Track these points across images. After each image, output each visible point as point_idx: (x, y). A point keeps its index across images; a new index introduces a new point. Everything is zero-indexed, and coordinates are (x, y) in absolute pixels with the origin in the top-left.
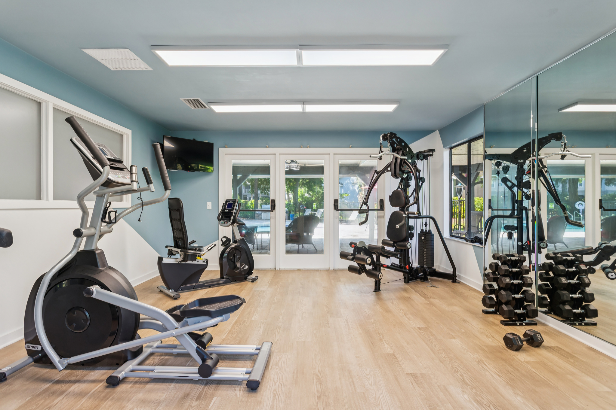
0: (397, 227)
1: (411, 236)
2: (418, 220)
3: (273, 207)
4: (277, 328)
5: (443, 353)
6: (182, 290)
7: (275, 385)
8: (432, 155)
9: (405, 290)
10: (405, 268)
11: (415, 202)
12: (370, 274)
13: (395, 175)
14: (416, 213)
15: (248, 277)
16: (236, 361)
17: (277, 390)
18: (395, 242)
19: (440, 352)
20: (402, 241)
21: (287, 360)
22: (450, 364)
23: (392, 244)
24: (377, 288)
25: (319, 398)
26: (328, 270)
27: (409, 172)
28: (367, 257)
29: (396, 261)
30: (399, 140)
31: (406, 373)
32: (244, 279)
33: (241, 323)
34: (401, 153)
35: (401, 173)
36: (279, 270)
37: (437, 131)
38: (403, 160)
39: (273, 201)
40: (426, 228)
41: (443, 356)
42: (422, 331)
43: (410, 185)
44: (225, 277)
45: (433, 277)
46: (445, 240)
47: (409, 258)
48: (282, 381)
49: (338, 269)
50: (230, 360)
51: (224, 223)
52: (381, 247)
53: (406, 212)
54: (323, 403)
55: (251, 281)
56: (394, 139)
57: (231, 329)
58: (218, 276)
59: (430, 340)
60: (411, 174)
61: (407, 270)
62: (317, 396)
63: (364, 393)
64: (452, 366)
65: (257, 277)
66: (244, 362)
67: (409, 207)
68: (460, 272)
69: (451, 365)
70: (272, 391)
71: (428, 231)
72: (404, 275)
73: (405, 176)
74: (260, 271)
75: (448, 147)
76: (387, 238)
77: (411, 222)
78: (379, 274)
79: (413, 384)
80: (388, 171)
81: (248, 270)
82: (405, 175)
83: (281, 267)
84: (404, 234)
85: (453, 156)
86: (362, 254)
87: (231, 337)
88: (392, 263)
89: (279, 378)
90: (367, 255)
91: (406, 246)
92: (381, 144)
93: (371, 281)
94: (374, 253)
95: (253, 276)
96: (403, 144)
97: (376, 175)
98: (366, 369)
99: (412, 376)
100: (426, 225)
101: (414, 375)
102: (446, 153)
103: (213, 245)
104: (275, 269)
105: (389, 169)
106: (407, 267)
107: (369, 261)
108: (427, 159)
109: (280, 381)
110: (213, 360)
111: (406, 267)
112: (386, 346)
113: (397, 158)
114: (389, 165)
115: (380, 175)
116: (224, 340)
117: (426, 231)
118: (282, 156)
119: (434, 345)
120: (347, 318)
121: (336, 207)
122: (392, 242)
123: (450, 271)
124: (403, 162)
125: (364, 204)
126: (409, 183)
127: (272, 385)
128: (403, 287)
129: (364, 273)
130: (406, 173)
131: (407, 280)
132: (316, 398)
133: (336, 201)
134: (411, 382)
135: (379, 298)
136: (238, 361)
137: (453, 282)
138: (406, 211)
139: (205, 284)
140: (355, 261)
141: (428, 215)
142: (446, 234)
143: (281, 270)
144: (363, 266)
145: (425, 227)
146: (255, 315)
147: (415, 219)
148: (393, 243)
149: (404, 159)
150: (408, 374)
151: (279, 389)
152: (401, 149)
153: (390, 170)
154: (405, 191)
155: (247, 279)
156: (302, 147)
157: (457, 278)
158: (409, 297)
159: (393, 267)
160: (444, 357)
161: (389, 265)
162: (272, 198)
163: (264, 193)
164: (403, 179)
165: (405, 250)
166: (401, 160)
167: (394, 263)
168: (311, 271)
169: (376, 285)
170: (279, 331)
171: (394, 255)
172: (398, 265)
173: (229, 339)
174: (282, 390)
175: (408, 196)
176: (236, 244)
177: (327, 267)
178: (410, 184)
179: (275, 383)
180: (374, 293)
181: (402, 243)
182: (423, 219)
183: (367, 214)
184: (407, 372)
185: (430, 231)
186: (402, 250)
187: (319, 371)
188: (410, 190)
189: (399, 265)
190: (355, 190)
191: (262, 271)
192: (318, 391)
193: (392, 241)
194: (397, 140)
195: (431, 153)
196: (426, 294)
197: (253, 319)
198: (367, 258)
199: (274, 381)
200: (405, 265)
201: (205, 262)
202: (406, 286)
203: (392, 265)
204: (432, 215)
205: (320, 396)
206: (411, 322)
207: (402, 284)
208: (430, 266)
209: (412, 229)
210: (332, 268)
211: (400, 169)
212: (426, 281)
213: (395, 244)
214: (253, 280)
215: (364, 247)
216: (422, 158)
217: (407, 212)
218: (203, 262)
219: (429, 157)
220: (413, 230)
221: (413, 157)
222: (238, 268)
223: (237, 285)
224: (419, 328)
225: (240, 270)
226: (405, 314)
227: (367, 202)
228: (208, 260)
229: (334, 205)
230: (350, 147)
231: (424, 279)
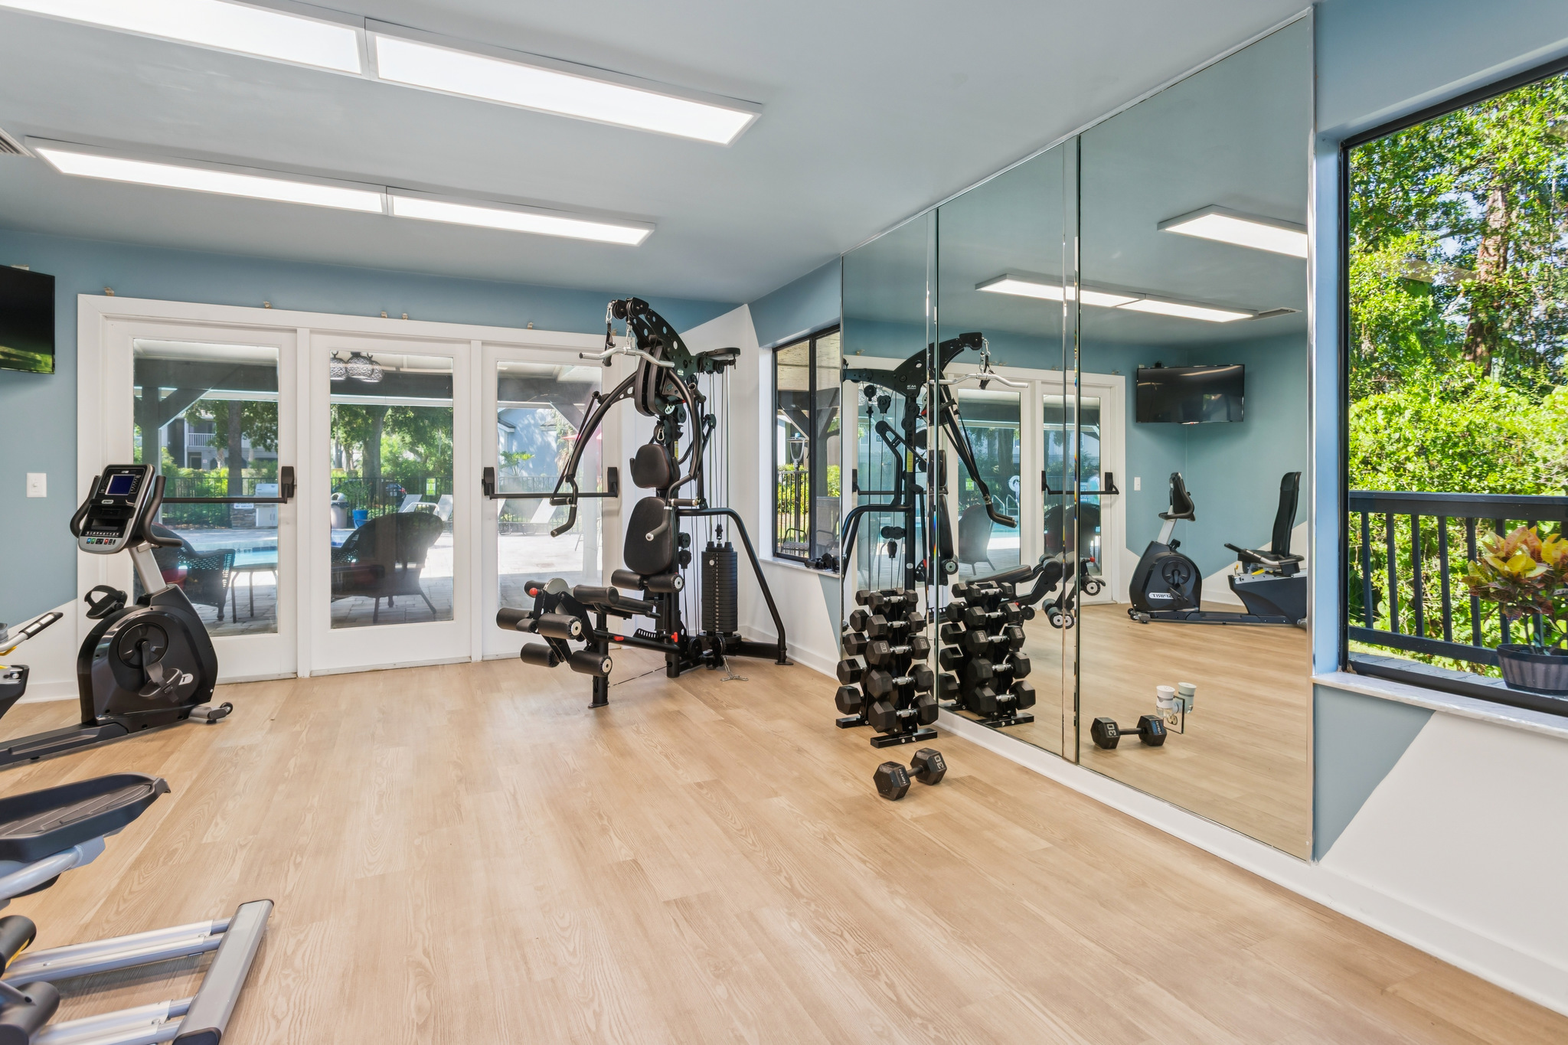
0: (649, 538)
1: (685, 559)
2: (701, 518)
3: (289, 490)
4: (294, 854)
5: (752, 835)
7: (278, 1027)
8: (732, 363)
9: (669, 695)
10: (670, 641)
11: (692, 475)
12: (579, 662)
13: (644, 407)
14: (694, 501)
15: (195, 711)
16: (133, 988)
18: (644, 577)
19: (743, 833)
20: (662, 573)
21: (322, 942)
22: (764, 857)
23: (638, 582)
24: (600, 697)
25: (422, 1028)
26: (465, 664)
27: (678, 401)
28: (572, 618)
29: (648, 624)
30: (654, 319)
31: (664, 902)
32: (180, 717)
33: (162, 859)
34: (659, 351)
35: (658, 401)
36: (307, 675)
37: (746, 306)
38: (665, 370)
39: (289, 472)
40: (719, 539)
41: (751, 842)
42: (705, 791)
43: (682, 434)
44: (99, 719)
45: (735, 655)
46: (762, 567)
47: (679, 613)
48: (302, 1008)
49: (495, 658)
50: (109, 989)
51: (99, 542)
52: (607, 591)
53: (669, 500)
54: (433, 1039)
55: (206, 720)
56: (642, 317)
57: (119, 884)
58: (75, 718)
59: (722, 809)
60: (685, 405)
61: (676, 644)
62: (417, 1024)
63: (553, 980)
64: (769, 862)
65: (229, 705)
66: (165, 981)
67: (678, 487)
68: (793, 639)
69: (766, 859)
71: (723, 546)
72: (667, 658)
73: (670, 410)
74: (241, 687)
75: (770, 345)
76: (625, 568)
77: (686, 525)
78: (603, 662)
79: (678, 926)
80: (627, 396)
81: (194, 689)
82: (668, 407)
83: (313, 669)
84: (667, 555)
85: (779, 367)
86: (557, 611)
87: (118, 913)
88: (638, 630)
89: (291, 1004)
90: (571, 614)
91: (671, 585)
92: (609, 325)
93: (584, 681)
94: (592, 608)
95: (214, 704)
96: (665, 330)
97: (597, 405)
98: (561, 915)
99: (678, 907)
100: (719, 530)
101: (682, 904)
102: (765, 359)
103: (51, 617)
104: (294, 676)
105: (630, 391)
106: (675, 636)
107: (577, 628)
108: (722, 372)
109: (296, 1011)
110: (34, 1005)
111: (672, 636)
112: (617, 842)
113: (649, 365)
114: (631, 381)
115: (608, 406)
116: (86, 927)
117: (719, 545)
119: (731, 819)
120: (515, 789)
121: (489, 487)
122: (638, 577)
123: (773, 638)
124: (663, 375)
125: (567, 481)
126: (679, 427)
127: (265, 1033)
128: (663, 687)
129: (565, 662)
130: (671, 403)
131: (674, 670)
132: (413, 1029)
133: (489, 473)
134: (674, 920)
135: (604, 724)
136: (141, 987)
137: (778, 663)
138: (671, 498)
139: (14, 753)
140: (538, 633)
141: (724, 506)
142: (764, 553)
143: (314, 678)
144: (563, 644)
145: (718, 535)
146: (217, 824)
147: (694, 517)
148: (640, 580)
149: (668, 368)
150: (667, 903)
151: (292, 1035)
152: (659, 343)
153: (633, 395)
154: (671, 448)
155: (190, 718)
156: (385, 317)
157: (787, 654)
158: (679, 712)
159: (640, 640)
160: (754, 844)
161: (631, 634)
162: (283, 461)
163: (265, 446)
164: (663, 417)
165: (669, 595)
166: (660, 369)
167: (641, 630)
168: (413, 671)
169: (596, 690)
170: (299, 859)
171: (643, 610)
172: (651, 633)
173: (108, 921)
174: (302, 1037)
175: (676, 459)
176: (147, 610)
177: (461, 654)
178: (682, 430)
179: (278, 1022)
180: (592, 711)
181: (661, 578)
182: (713, 516)
183: (573, 506)
184: (666, 900)
185: (728, 544)
186: (661, 596)
187: (426, 953)
188: (682, 446)
189: (654, 634)
190: (549, 445)
191: (249, 686)
192: (419, 1009)
193: (637, 574)
194: (650, 320)
195: (730, 358)
196: (717, 700)
197: (207, 839)
198: (572, 622)
199: (274, 1017)
200: (670, 632)
201: (16, 676)
202: (673, 684)
203: (637, 634)
204: (732, 507)
205: (426, 1022)
206: (680, 772)
207: (662, 680)
208: (729, 631)
209: (686, 541)
210: (477, 657)
211: (658, 394)
212: (719, 667)
213: (645, 582)
214: (212, 719)
215: (564, 593)
216: (711, 368)
217: (673, 500)
218: (6, 677)
219: (725, 367)
220: (688, 546)
221: (689, 364)
222: (156, 686)
223: (152, 740)
224: (699, 785)
225: (162, 691)
226: (666, 756)
227: (573, 475)
228: (28, 671)
229: (484, 482)
230: (530, 328)
231: (716, 663)
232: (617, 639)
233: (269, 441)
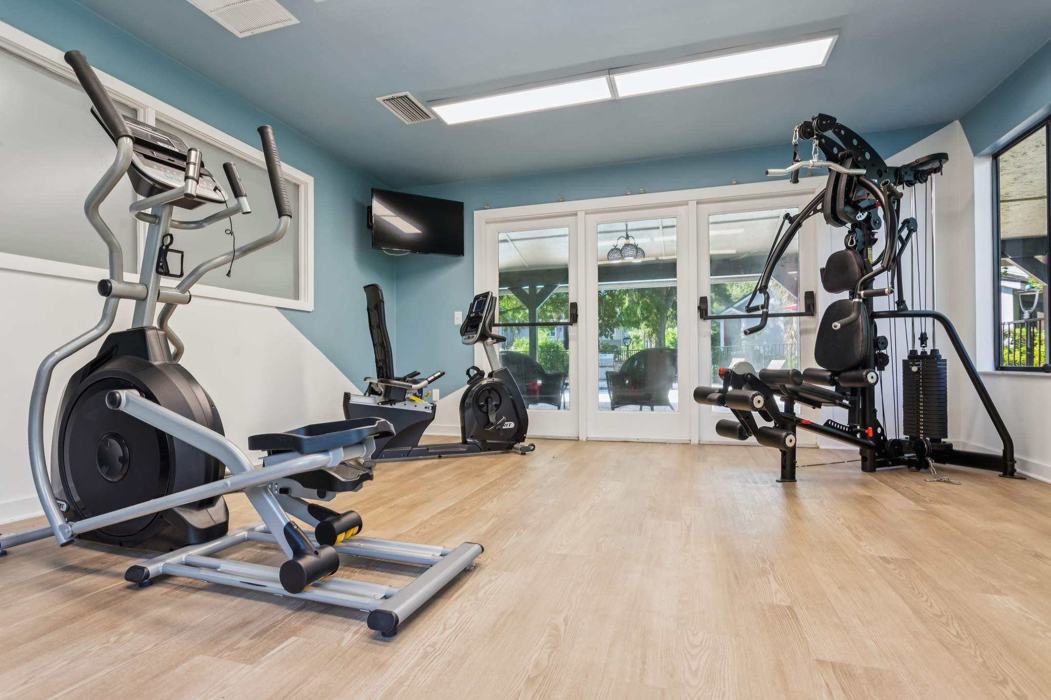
0: (836, 327)
1: (882, 362)
2: (900, 321)
3: (574, 318)
4: (521, 527)
5: (956, 625)
6: (386, 457)
7: (442, 633)
8: (936, 170)
9: (864, 484)
10: (864, 436)
11: (885, 266)
12: (765, 437)
13: (835, 218)
14: (887, 290)
15: (516, 446)
16: (393, 575)
17: (438, 646)
18: (835, 373)
19: (944, 620)
20: (856, 367)
21: (503, 586)
22: (976, 656)
23: (829, 378)
24: (788, 473)
25: (531, 681)
26: (686, 444)
27: (873, 207)
28: (754, 392)
29: (840, 415)
30: (843, 132)
31: (818, 660)
32: (508, 448)
33: (455, 512)
34: (849, 162)
35: (849, 209)
36: (585, 439)
37: (957, 122)
38: (855, 179)
39: (574, 306)
40: (924, 347)
41: (955, 634)
42: (891, 567)
43: (876, 240)
44: (468, 440)
45: (944, 463)
46: (985, 381)
47: (875, 411)
48: (463, 626)
49: (709, 443)
50: (383, 572)
51: (469, 338)
52: (790, 373)
53: (859, 292)
54: (533, 696)
55: (520, 452)
56: (830, 134)
57: (428, 520)
58: (460, 441)
59: (913, 588)
60: (880, 209)
61: (871, 439)
62: (529, 676)
63: (663, 691)
64: (984, 664)
65: (533, 445)
66: (409, 577)
67: (871, 279)
68: (1026, 452)
69: (980, 660)
70: (427, 644)
71: (929, 353)
72: (861, 453)
73: (861, 217)
74: (548, 441)
75: (988, 150)
76: (815, 365)
77: (883, 327)
78: (786, 436)
79: (831, 693)
80: (816, 211)
81: (515, 432)
82: (860, 214)
83: (589, 436)
84: (860, 347)
86: (743, 389)
87: (417, 533)
88: (828, 421)
89: (459, 621)
90: (754, 389)
91: (863, 380)
92: (796, 145)
93: (773, 455)
94: (778, 392)
95: (526, 444)
96: (855, 142)
97: (787, 225)
98: (695, 632)
99: (834, 672)
100: (923, 338)
101: (842, 671)
102: (982, 169)
103: (439, 374)
104: (577, 439)
105: (819, 207)
106: (870, 431)
107: (759, 402)
108: (926, 181)
109: (459, 627)
110: (319, 557)
111: (866, 431)
112: (774, 586)
113: (838, 175)
114: (821, 198)
115: (799, 225)
116: (399, 536)
117: (924, 353)
118: (589, 216)
119: (926, 601)
120: (691, 523)
121: (703, 312)
122: (829, 374)
123: (997, 449)
124: (854, 183)
125: (760, 293)
126: (873, 234)
127: (433, 633)
128: (857, 477)
129: (753, 436)
130: (863, 211)
131: (869, 465)
132: (523, 679)
133: (703, 300)
134: (827, 685)
135: (791, 495)
136: (397, 576)
137: (1005, 475)
138: (860, 290)
139: (430, 451)
140: (726, 406)
141: (929, 309)
142: (984, 363)
143: (588, 441)
144: (745, 417)
145: (922, 343)
146: (493, 501)
147: (892, 319)
148: (831, 376)
149: (858, 176)
150: (821, 663)
151: (445, 643)
152: (849, 156)
153: (821, 210)
154: (863, 253)
155: (513, 450)
156: (629, 195)
157: (1016, 467)
158: (870, 497)
159: (829, 430)
160: (959, 636)
161: (821, 423)
162: (572, 300)
163: (605, 336)
164: (856, 225)
165: (863, 390)
166: (850, 177)
167: (832, 421)
168: (649, 444)
169: (783, 467)
170: (522, 531)
171: (832, 400)
172: (843, 426)
173: (410, 536)
174: (450, 647)
175: (868, 261)
176: (491, 380)
177: (684, 438)
178: (876, 236)
179: (445, 629)
180: (780, 484)
181: (853, 373)
182: (916, 319)
183: (765, 310)
184: (821, 658)
185: (934, 352)
186: (854, 391)
187: (566, 621)
188: (875, 252)
189: (846, 427)
191: (552, 441)
192: (537, 664)
193: (828, 371)
194: (838, 134)
195: (936, 164)
196: (918, 494)
197: (484, 508)
198: (754, 396)
199: (445, 625)
200: (864, 426)
201: (430, 408)
202: (868, 477)
203: (827, 424)
204: (938, 310)
205: (536, 678)
206: (863, 543)
207: (856, 472)
208: (936, 437)
209: (883, 343)
210: (695, 441)
211: (848, 202)
212: (922, 470)
213: (836, 378)
214: (524, 451)
215: (749, 374)
216: (911, 178)
217: (862, 293)
218: (426, 408)
219: (929, 177)
220: (885, 348)
221: (884, 173)
222: (492, 424)
223: (491, 458)
224: (885, 559)
225: (495, 428)
226: (849, 528)
227: (766, 287)
228: (436, 406)
229: (699, 308)
230: (734, 184)
231: (919, 465)
232: (803, 422)
233: (607, 333)
